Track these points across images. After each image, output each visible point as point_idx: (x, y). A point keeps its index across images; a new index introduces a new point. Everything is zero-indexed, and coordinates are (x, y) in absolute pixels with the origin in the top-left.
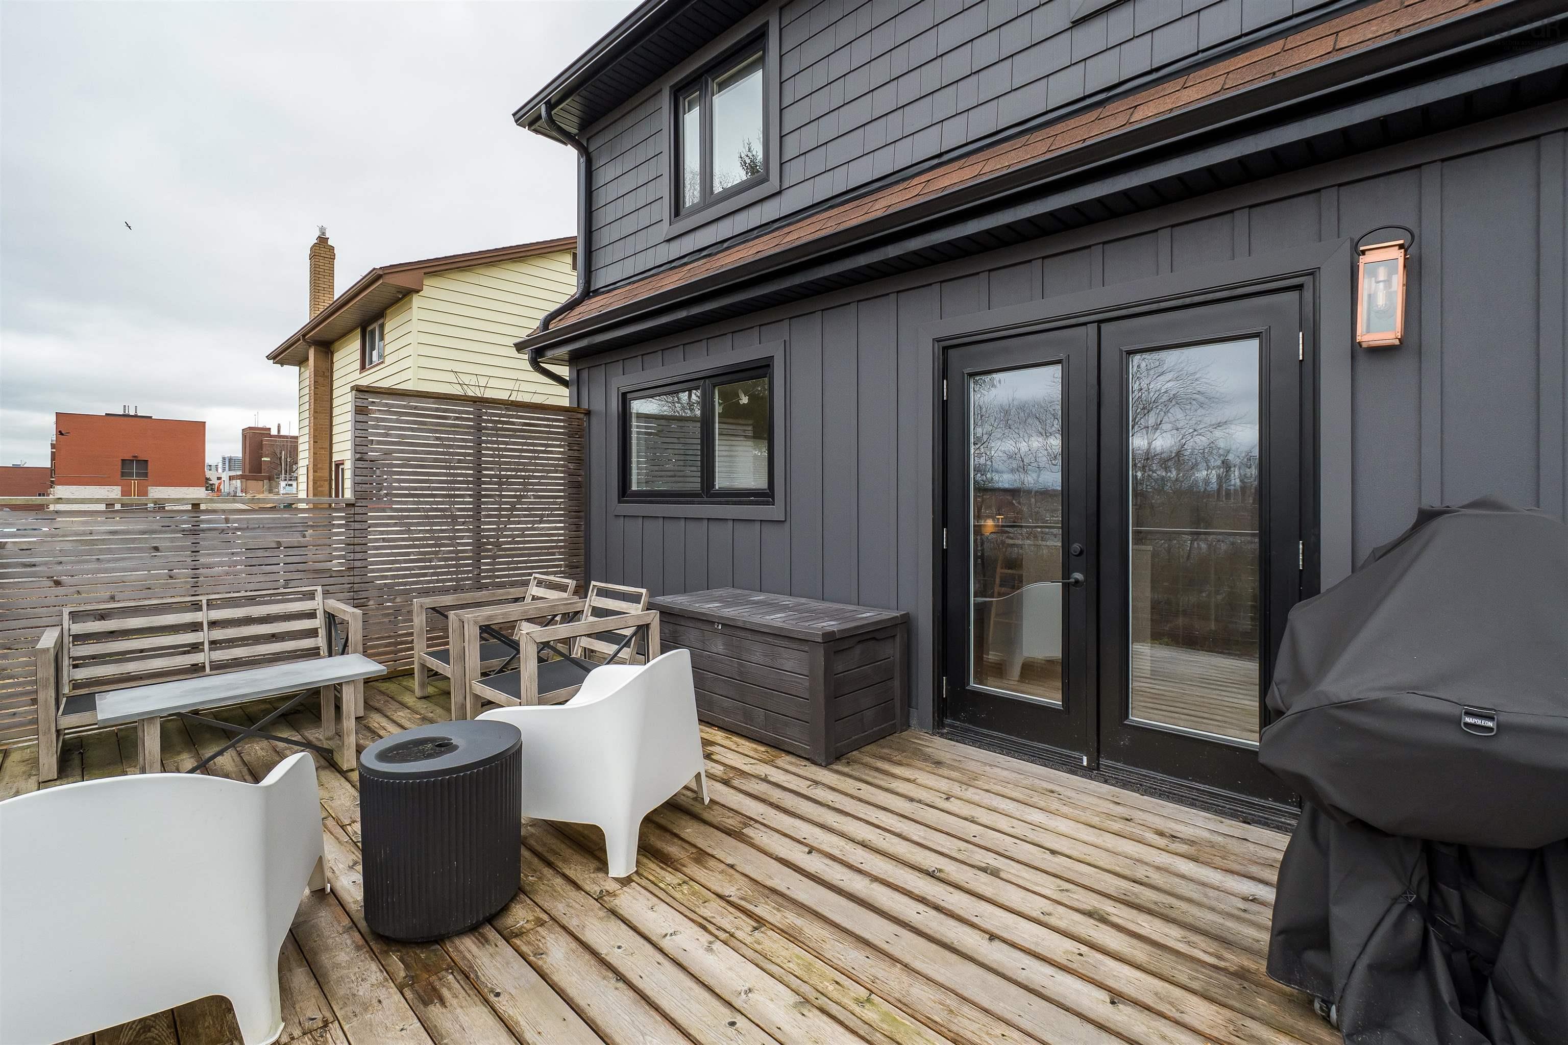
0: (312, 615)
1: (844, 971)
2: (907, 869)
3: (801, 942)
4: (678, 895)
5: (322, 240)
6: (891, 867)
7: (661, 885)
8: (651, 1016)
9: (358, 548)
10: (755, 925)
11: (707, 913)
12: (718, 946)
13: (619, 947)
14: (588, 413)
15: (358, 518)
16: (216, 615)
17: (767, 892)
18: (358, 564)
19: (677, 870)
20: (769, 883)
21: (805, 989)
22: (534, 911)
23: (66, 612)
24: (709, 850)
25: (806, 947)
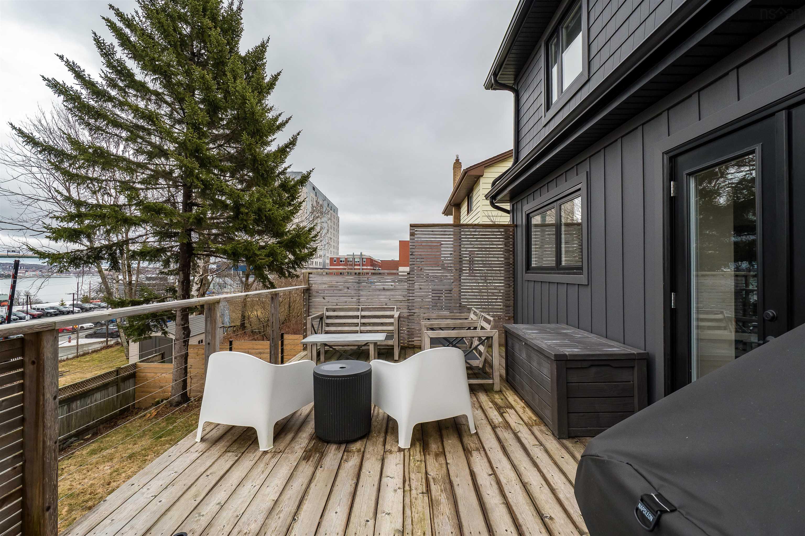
0: (392, 317)
1: (433, 530)
2: (532, 508)
3: (433, 509)
4: (412, 464)
5: (457, 160)
6: (524, 502)
7: (411, 458)
8: (349, 500)
9: (411, 292)
10: (425, 491)
11: (413, 476)
12: (400, 492)
13: (369, 472)
14: (516, 226)
15: (411, 279)
16: (364, 313)
17: (448, 481)
18: (411, 298)
19: (424, 455)
20: (453, 478)
21: (409, 528)
22: (362, 446)
23: (325, 307)
24: (447, 454)
25: (431, 512)
